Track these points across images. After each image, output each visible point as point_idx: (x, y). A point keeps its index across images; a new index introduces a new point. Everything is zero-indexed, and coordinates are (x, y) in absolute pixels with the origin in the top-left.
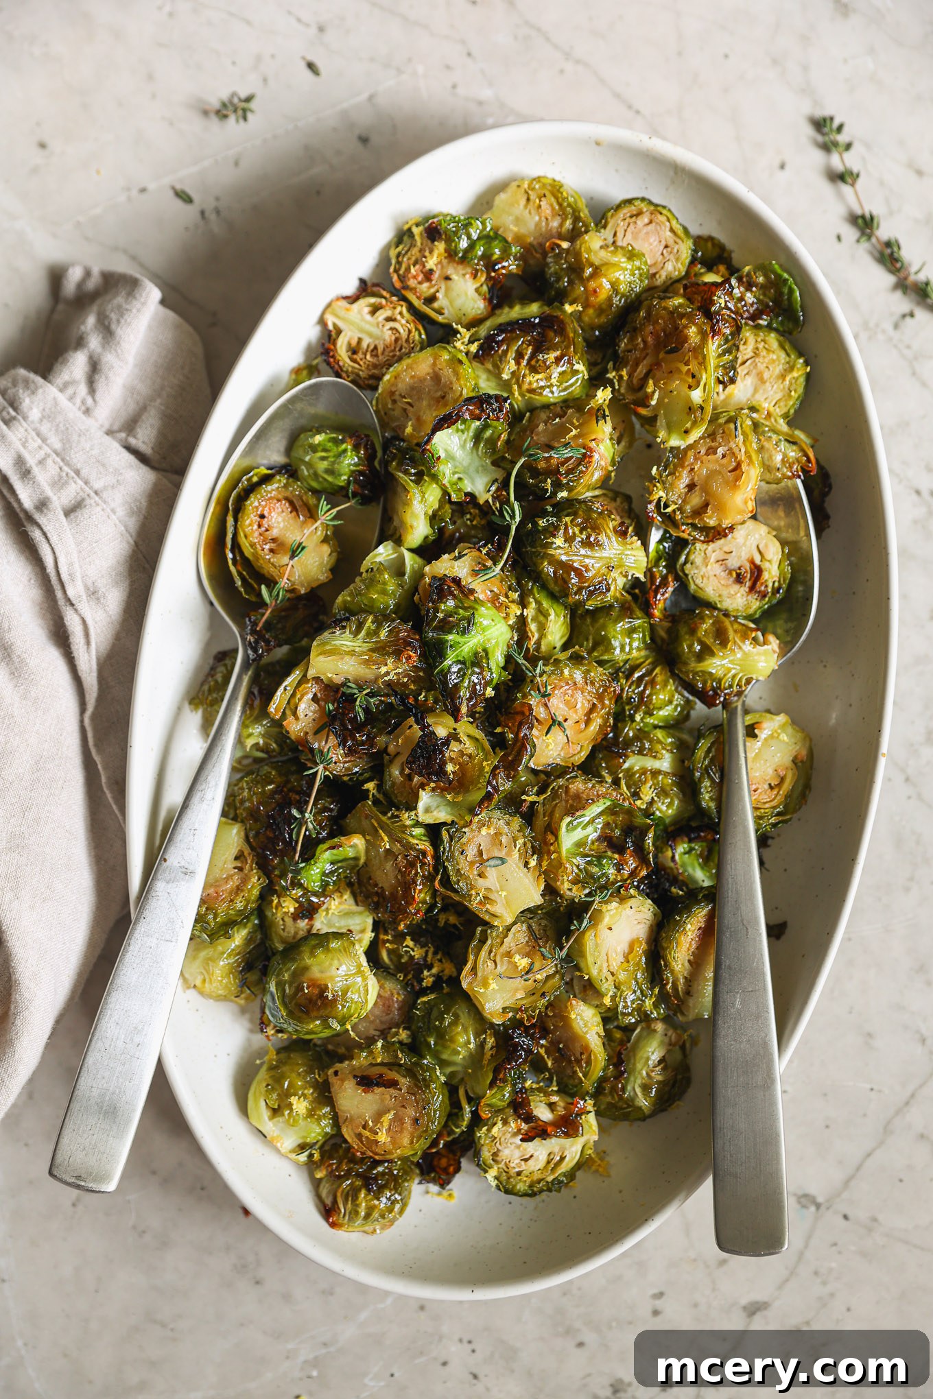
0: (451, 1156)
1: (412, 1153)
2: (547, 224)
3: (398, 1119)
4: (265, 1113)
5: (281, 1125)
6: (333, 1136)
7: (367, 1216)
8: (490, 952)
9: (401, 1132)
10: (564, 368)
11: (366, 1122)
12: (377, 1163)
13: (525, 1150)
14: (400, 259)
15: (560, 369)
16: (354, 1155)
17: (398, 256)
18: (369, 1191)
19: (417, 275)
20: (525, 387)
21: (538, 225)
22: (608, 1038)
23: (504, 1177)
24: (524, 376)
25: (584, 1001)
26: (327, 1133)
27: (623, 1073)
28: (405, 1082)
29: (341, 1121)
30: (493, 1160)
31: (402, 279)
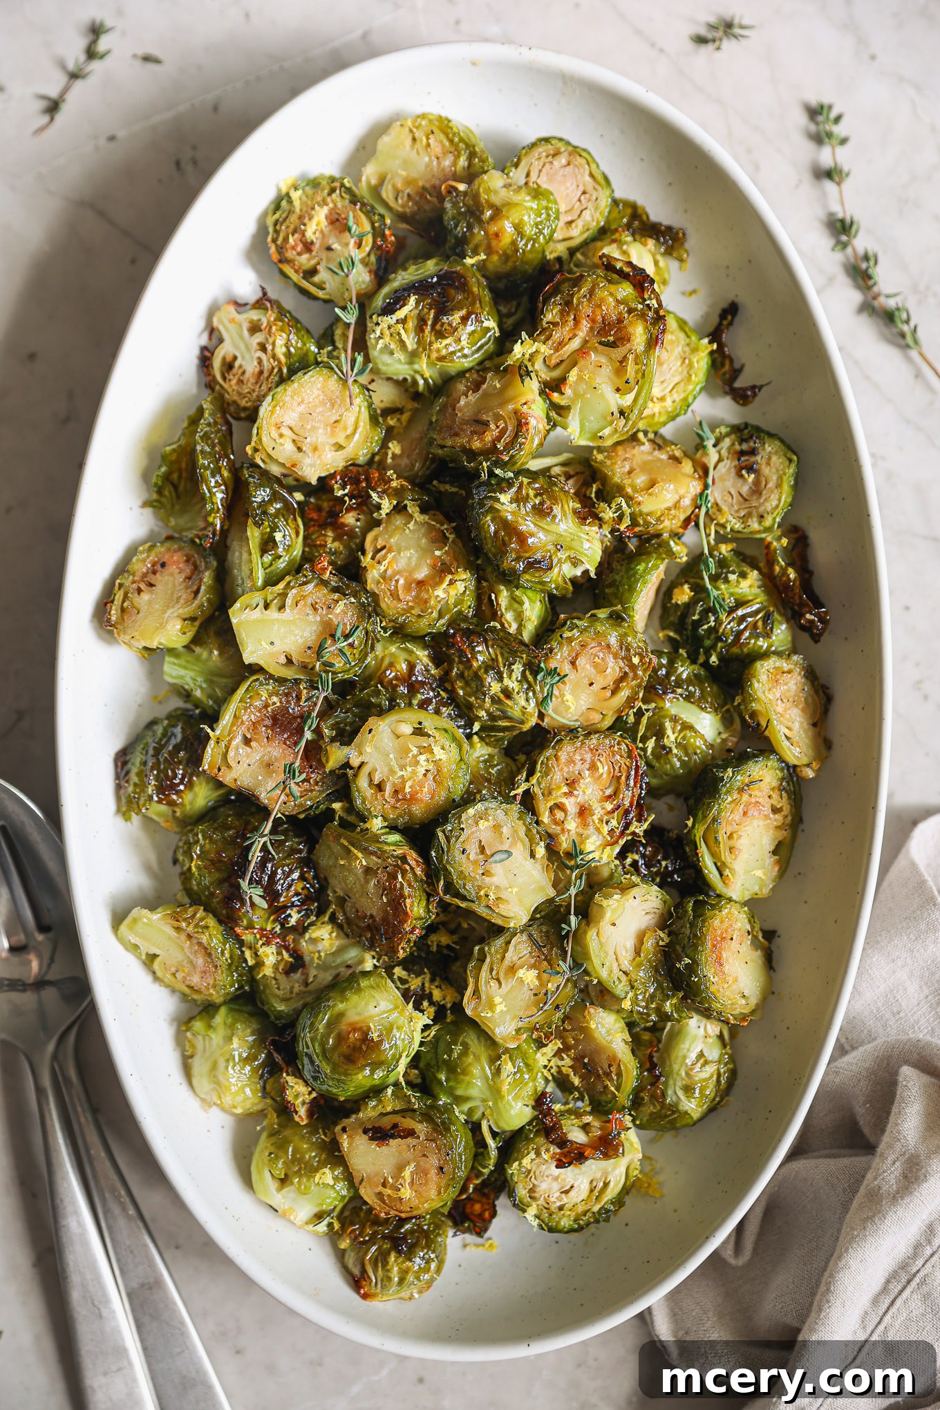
0: (484, 1200)
1: (442, 1204)
2: (439, 164)
3: (421, 1172)
4: (272, 1185)
5: (292, 1195)
6: (351, 1199)
7: (401, 1281)
8: (491, 970)
9: (426, 1184)
10: (472, 328)
11: (385, 1180)
12: (403, 1221)
13: (564, 1180)
14: (278, 227)
15: (470, 328)
16: (377, 1216)
17: (275, 224)
18: (399, 1252)
19: (296, 245)
20: (434, 355)
21: (428, 165)
22: (636, 1044)
23: (545, 1215)
24: (431, 344)
25: (604, 1007)
26: (344, 1197)
27: (658, 1078)
28: (422, 1128)
29: (356, 1181)
30: (530, 1197)
31: (281, 249)
